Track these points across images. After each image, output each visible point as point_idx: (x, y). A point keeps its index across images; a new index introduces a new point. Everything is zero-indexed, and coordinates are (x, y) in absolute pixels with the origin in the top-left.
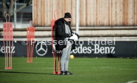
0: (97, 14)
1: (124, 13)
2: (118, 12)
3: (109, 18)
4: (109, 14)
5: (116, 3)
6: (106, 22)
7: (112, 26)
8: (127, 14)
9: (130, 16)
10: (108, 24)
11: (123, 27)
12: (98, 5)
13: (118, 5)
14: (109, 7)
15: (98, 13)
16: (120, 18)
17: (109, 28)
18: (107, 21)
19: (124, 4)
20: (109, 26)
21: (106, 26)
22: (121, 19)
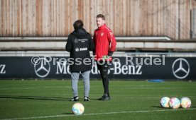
0: (2, 20)
1: (37, 19)
2: (30, 18)
3: (18, 25)
4: (18, 19)
5: (27, 5)
6: (14, 31)
7: (22, 36)
8: (42, 20)
9: (46, 23)
10: (17, 34)
11: (37, 38)
12: (4, 8)
13: (30, 8)
14: (18, 11)
15: (4, 19)
16: (33, 25)
17: (20, 38)
18: (16, 30)
19: (37, 7)
20: (18, 36)
21: (15, 36)
22: (35, 27)
